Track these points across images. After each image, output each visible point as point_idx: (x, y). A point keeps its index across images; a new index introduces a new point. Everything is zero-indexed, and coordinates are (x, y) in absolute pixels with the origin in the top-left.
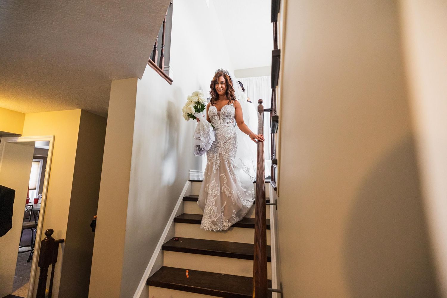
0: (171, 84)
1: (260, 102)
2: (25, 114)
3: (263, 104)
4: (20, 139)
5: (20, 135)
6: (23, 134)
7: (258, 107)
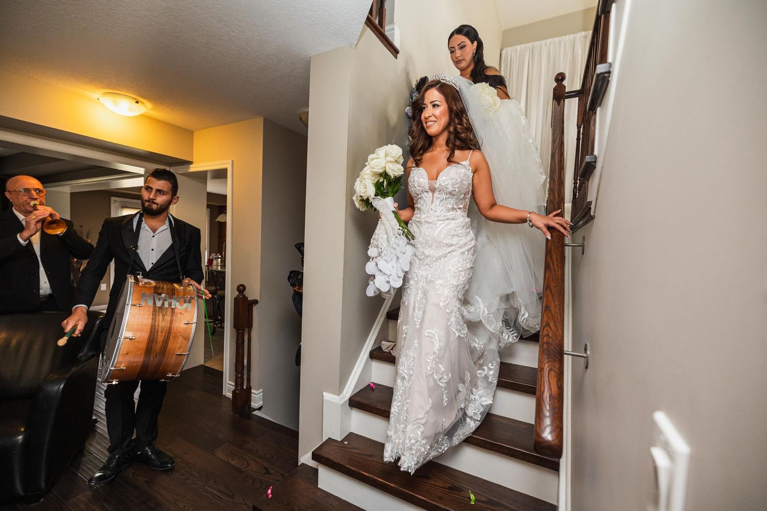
0: (396, 58)
1: (560, 78)
2: (193, 132)
3: (565, 83)
4: (193, 168)
5: (191, 163)
6: (194, 160)
7: (555, 89)
